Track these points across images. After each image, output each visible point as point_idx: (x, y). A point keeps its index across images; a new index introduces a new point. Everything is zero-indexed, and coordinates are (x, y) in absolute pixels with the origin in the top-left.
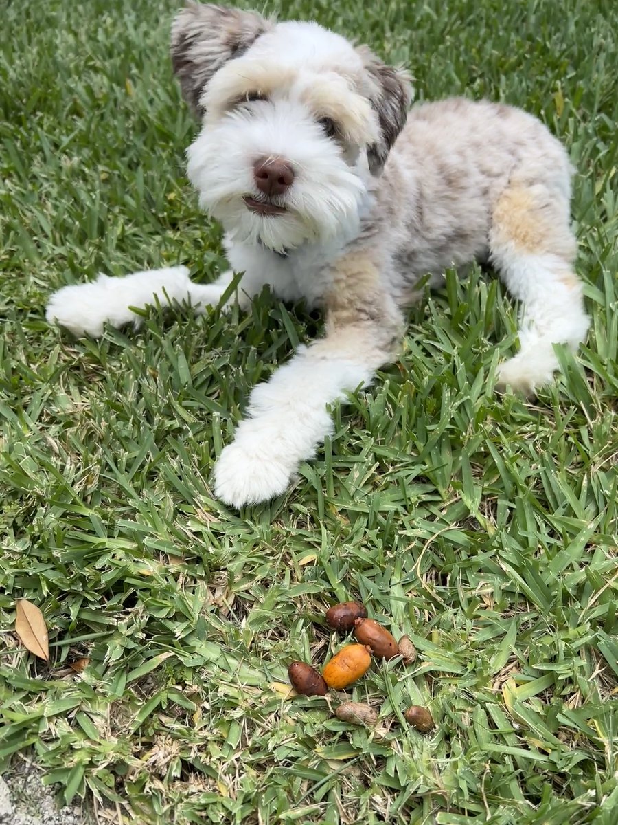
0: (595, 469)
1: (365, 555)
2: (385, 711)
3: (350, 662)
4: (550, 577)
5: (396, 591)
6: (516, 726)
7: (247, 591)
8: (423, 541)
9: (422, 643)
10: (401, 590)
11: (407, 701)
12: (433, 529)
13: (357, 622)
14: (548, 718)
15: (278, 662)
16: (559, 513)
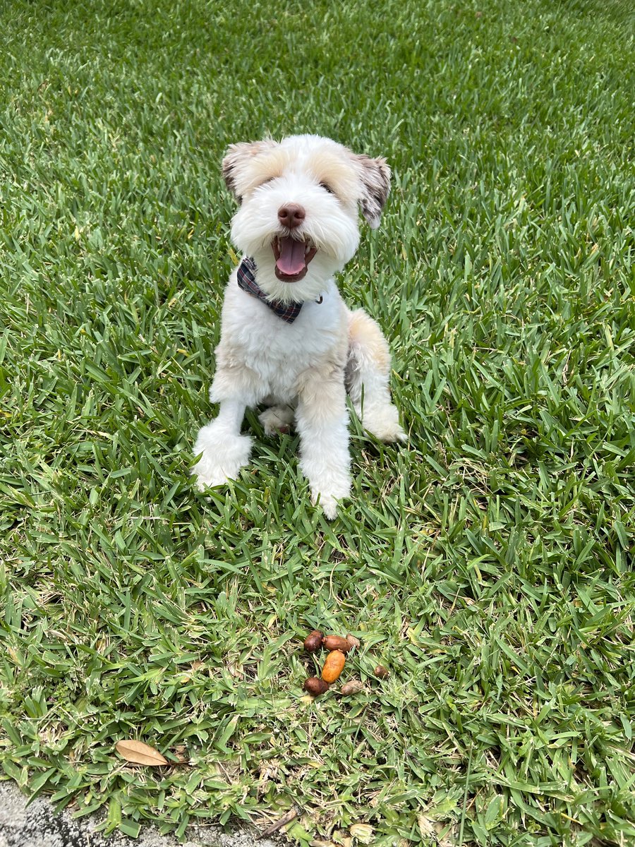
0: (383, 496)
1: (302, 603)
2: (364, 678)
3: (335, 663)
4: (395, 566)
5: (327, 614)
6: (423, 650)
7: (250, 659)
8: (328, 579)
9: (359, 634)
10: (328, 612)
11: (370, 667)
12: (327, 569)
13: (323, 641)
14: (436, 636)
15: (293, 687)
16: (378, 529)
